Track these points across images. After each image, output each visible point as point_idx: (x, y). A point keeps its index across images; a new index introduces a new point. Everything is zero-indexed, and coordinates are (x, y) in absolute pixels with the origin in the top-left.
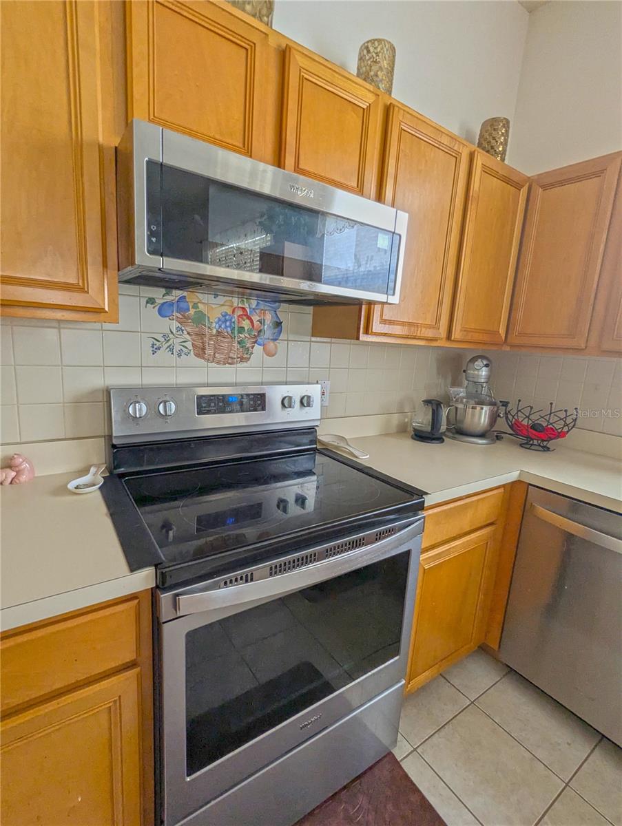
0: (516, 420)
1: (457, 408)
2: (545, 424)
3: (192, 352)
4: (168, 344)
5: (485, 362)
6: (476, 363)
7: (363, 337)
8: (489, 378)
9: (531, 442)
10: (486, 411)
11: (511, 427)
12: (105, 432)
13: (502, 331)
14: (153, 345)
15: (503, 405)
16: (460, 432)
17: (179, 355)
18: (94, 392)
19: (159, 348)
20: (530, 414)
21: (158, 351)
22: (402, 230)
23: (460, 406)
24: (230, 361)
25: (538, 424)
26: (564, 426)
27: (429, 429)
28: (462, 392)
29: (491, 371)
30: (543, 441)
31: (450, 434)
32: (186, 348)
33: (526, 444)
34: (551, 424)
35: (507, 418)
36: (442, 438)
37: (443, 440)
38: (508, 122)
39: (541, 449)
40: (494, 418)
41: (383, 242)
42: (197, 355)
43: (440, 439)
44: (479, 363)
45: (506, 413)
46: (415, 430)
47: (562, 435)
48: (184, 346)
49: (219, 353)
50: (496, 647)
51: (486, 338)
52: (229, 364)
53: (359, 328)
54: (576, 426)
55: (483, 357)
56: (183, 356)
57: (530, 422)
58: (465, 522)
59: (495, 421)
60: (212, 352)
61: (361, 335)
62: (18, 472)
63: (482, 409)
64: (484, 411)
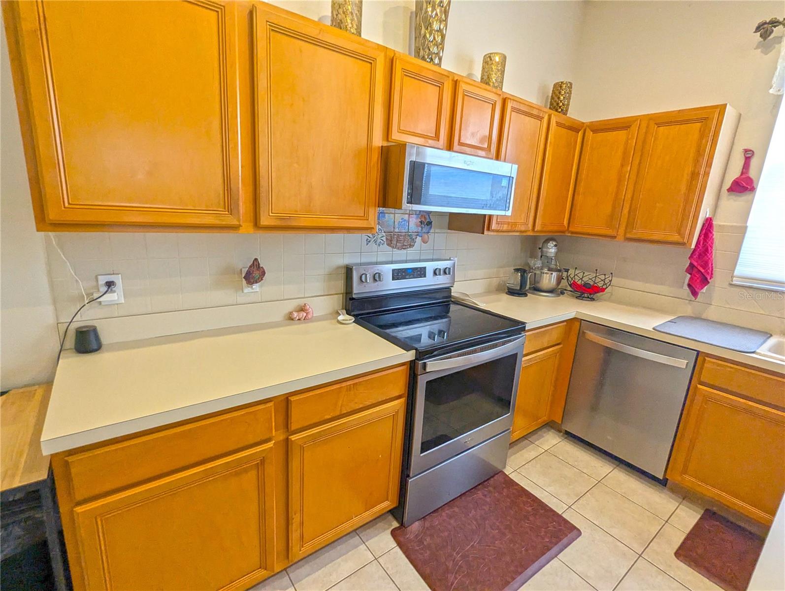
0: (574, 281)
1: (535, 274)
2: (592, 283)
3: (385, 243)
4: (374, 239)
5: (554, 243)
6: (549, 244)
7: (486, 232)
8: (556, 253)
9: (583, 296)
10: (554, 276)
11: (570, 285)
12: (341, 291)
13: (566, 222)
14: (367, 239)
15: (566, 271)
16: (536, 289)
17: (379, 245)
18: (339, 268)
19: (370, 241)
20: (583, 277)
21: (370, 244)
22: (514, 175)
23: (538, 272)
24: (404, 248)
25: (587, 283)
26: (604, 285)
27: (518, 288)
28: (539, 264)
29: (558, 249)
30: (591, 294)
31: (531, 291)
32: (383, 240)
33: (580, 296)
34: (596, 283)
35: (568, 279)
36: (526, 294)
37: (527, 295)
38: (571, 84)
39: (589, 299)
40: (559, 280)
41: (504, 183)
42: (388, 245)
43: (526, 295)
44: (551, 244)
45: (567, 277)
46: (509, 289)
47: (603, 290)
48: (382, 240)
49: (399, 243)
50: (560, 422)
51: (556, 228)
52: (404, 249)
53: (484, 227)
54: (611, 284)
55: (552, 239)
56: (381, 245)
57: (583, 282)
58: (545, 341)
59: (560, 282)
60: (395, 243)
61: (485, 231)
62: (307, 313)
63: (552, 274)
64: (553, 275)
